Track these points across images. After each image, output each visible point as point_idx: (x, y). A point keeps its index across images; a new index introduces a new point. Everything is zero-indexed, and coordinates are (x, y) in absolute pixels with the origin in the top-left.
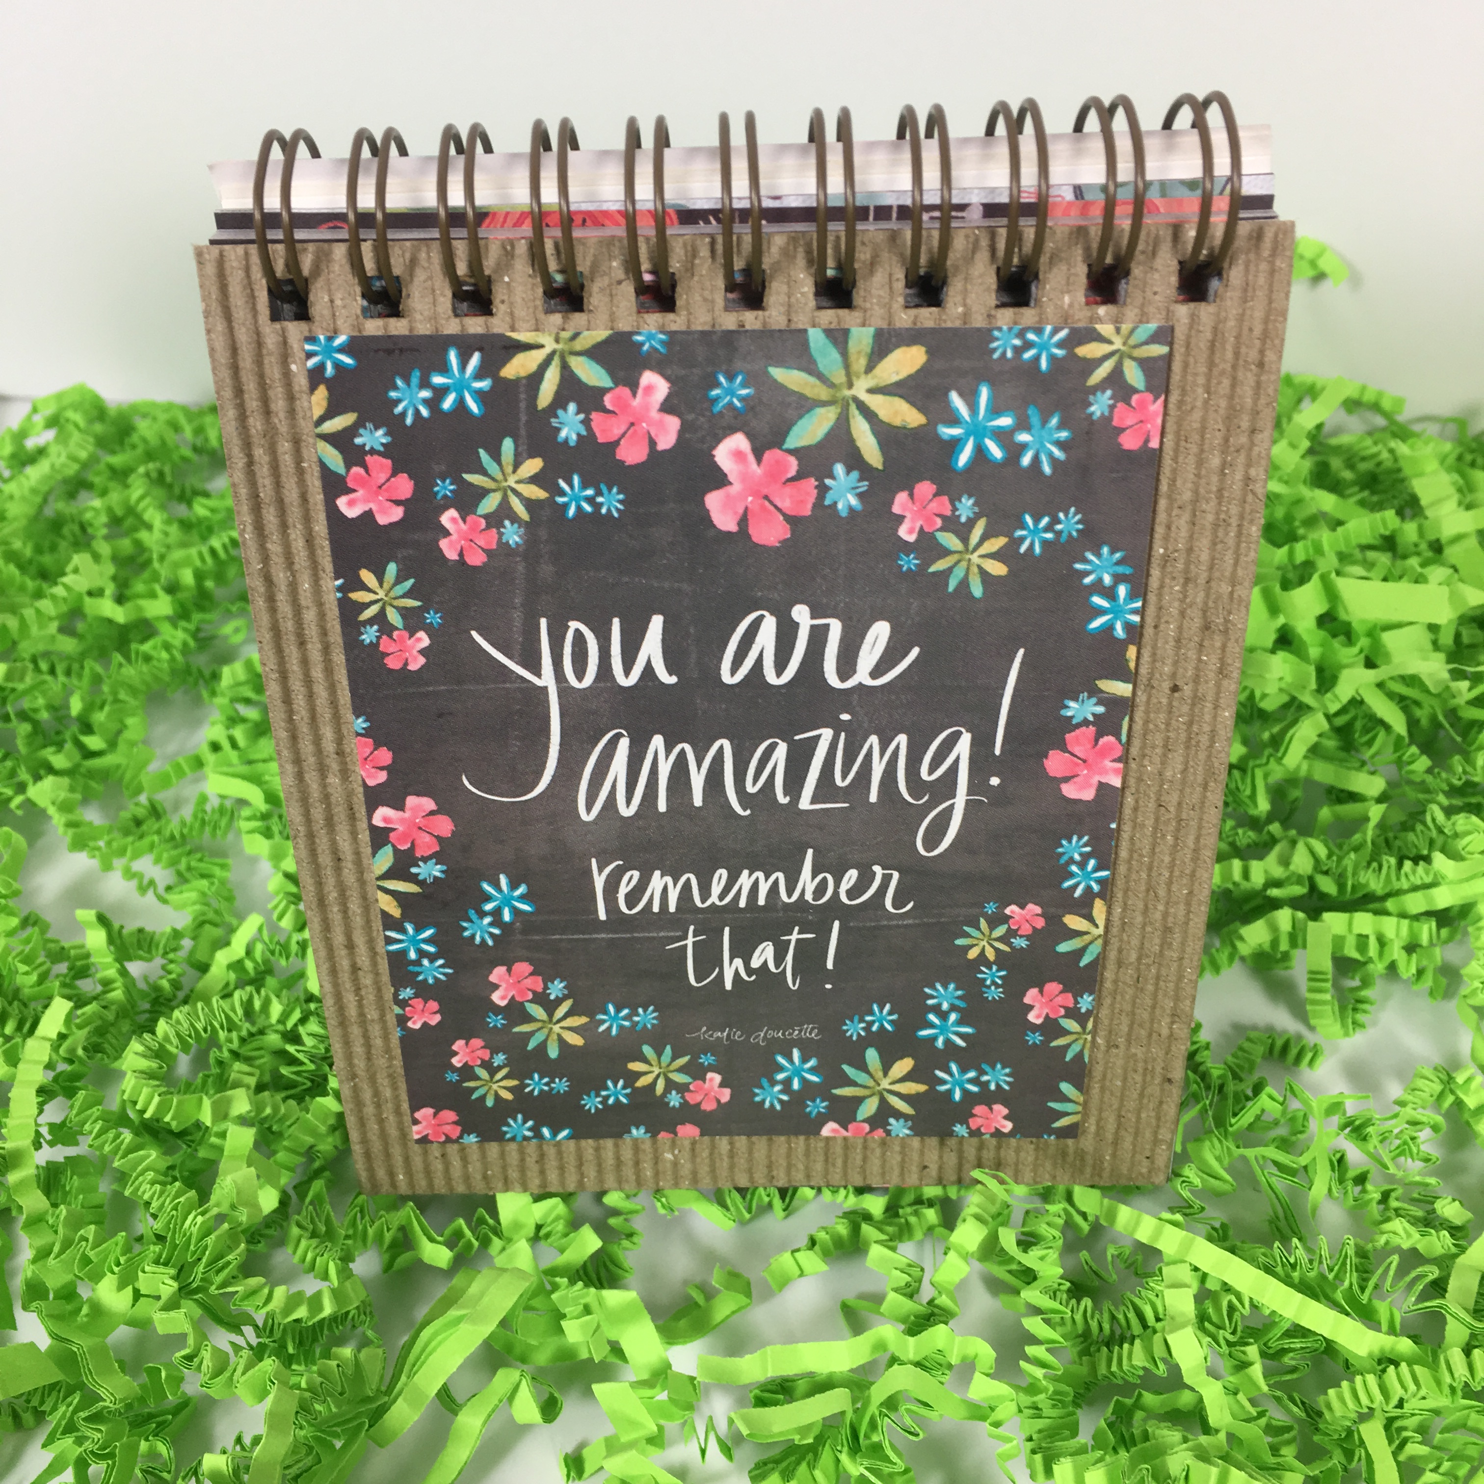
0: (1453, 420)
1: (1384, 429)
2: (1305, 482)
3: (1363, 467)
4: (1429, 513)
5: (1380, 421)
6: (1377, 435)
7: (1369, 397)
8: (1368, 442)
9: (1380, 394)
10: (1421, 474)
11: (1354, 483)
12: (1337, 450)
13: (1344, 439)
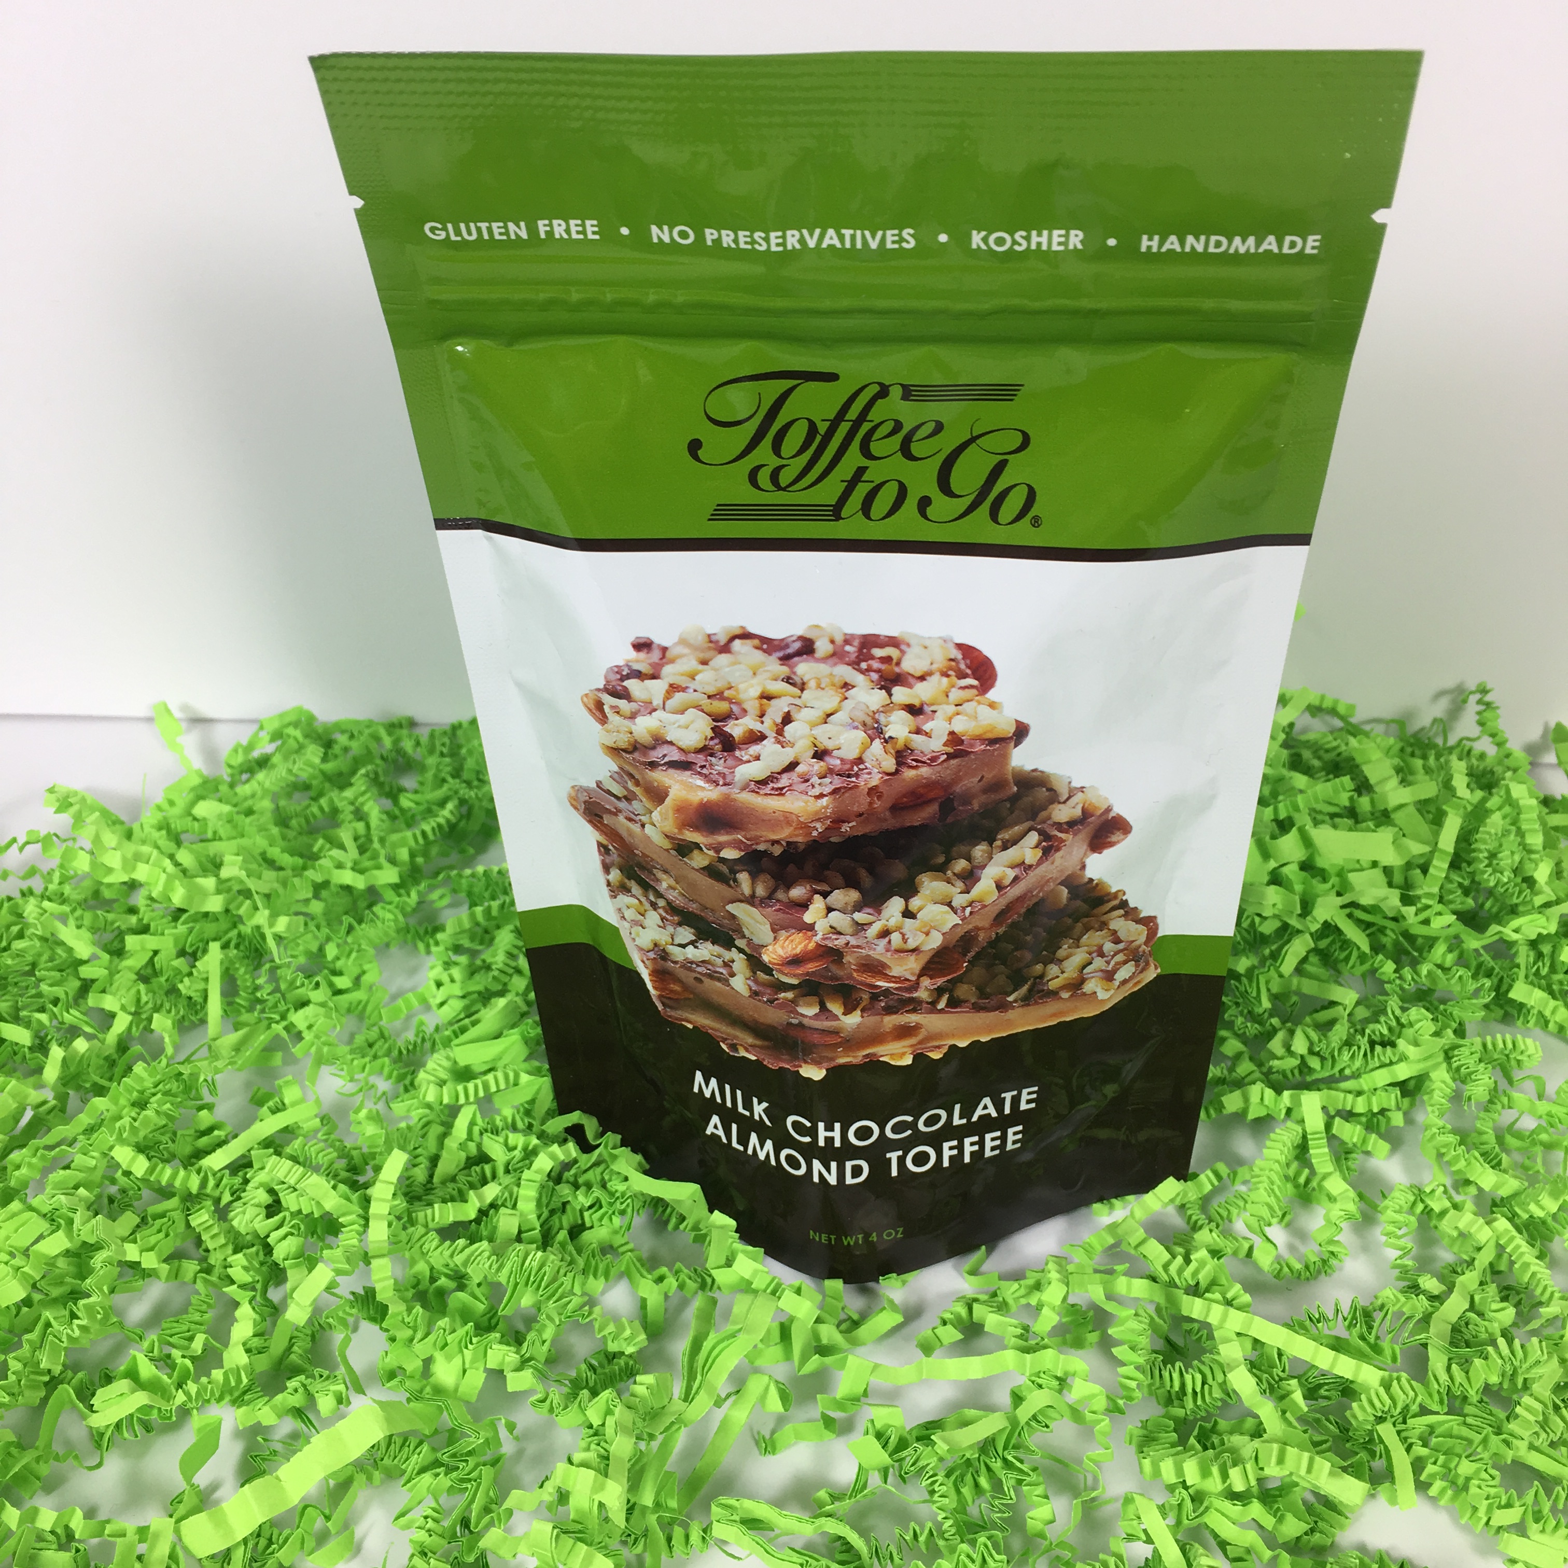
0: (1393, 721)
1: (1341, 729)
2: (1284, 766)
3: (1328, 757)
4: (1377, 789)
5: (1338, 723)
6: (1336, 734)
7: (1327, 704)
8: (1330, 738)
9: (1336, 702)
10: (1368, 762)
11: (1322, 769)
12: (1307, 744)
13: (1311, 736)
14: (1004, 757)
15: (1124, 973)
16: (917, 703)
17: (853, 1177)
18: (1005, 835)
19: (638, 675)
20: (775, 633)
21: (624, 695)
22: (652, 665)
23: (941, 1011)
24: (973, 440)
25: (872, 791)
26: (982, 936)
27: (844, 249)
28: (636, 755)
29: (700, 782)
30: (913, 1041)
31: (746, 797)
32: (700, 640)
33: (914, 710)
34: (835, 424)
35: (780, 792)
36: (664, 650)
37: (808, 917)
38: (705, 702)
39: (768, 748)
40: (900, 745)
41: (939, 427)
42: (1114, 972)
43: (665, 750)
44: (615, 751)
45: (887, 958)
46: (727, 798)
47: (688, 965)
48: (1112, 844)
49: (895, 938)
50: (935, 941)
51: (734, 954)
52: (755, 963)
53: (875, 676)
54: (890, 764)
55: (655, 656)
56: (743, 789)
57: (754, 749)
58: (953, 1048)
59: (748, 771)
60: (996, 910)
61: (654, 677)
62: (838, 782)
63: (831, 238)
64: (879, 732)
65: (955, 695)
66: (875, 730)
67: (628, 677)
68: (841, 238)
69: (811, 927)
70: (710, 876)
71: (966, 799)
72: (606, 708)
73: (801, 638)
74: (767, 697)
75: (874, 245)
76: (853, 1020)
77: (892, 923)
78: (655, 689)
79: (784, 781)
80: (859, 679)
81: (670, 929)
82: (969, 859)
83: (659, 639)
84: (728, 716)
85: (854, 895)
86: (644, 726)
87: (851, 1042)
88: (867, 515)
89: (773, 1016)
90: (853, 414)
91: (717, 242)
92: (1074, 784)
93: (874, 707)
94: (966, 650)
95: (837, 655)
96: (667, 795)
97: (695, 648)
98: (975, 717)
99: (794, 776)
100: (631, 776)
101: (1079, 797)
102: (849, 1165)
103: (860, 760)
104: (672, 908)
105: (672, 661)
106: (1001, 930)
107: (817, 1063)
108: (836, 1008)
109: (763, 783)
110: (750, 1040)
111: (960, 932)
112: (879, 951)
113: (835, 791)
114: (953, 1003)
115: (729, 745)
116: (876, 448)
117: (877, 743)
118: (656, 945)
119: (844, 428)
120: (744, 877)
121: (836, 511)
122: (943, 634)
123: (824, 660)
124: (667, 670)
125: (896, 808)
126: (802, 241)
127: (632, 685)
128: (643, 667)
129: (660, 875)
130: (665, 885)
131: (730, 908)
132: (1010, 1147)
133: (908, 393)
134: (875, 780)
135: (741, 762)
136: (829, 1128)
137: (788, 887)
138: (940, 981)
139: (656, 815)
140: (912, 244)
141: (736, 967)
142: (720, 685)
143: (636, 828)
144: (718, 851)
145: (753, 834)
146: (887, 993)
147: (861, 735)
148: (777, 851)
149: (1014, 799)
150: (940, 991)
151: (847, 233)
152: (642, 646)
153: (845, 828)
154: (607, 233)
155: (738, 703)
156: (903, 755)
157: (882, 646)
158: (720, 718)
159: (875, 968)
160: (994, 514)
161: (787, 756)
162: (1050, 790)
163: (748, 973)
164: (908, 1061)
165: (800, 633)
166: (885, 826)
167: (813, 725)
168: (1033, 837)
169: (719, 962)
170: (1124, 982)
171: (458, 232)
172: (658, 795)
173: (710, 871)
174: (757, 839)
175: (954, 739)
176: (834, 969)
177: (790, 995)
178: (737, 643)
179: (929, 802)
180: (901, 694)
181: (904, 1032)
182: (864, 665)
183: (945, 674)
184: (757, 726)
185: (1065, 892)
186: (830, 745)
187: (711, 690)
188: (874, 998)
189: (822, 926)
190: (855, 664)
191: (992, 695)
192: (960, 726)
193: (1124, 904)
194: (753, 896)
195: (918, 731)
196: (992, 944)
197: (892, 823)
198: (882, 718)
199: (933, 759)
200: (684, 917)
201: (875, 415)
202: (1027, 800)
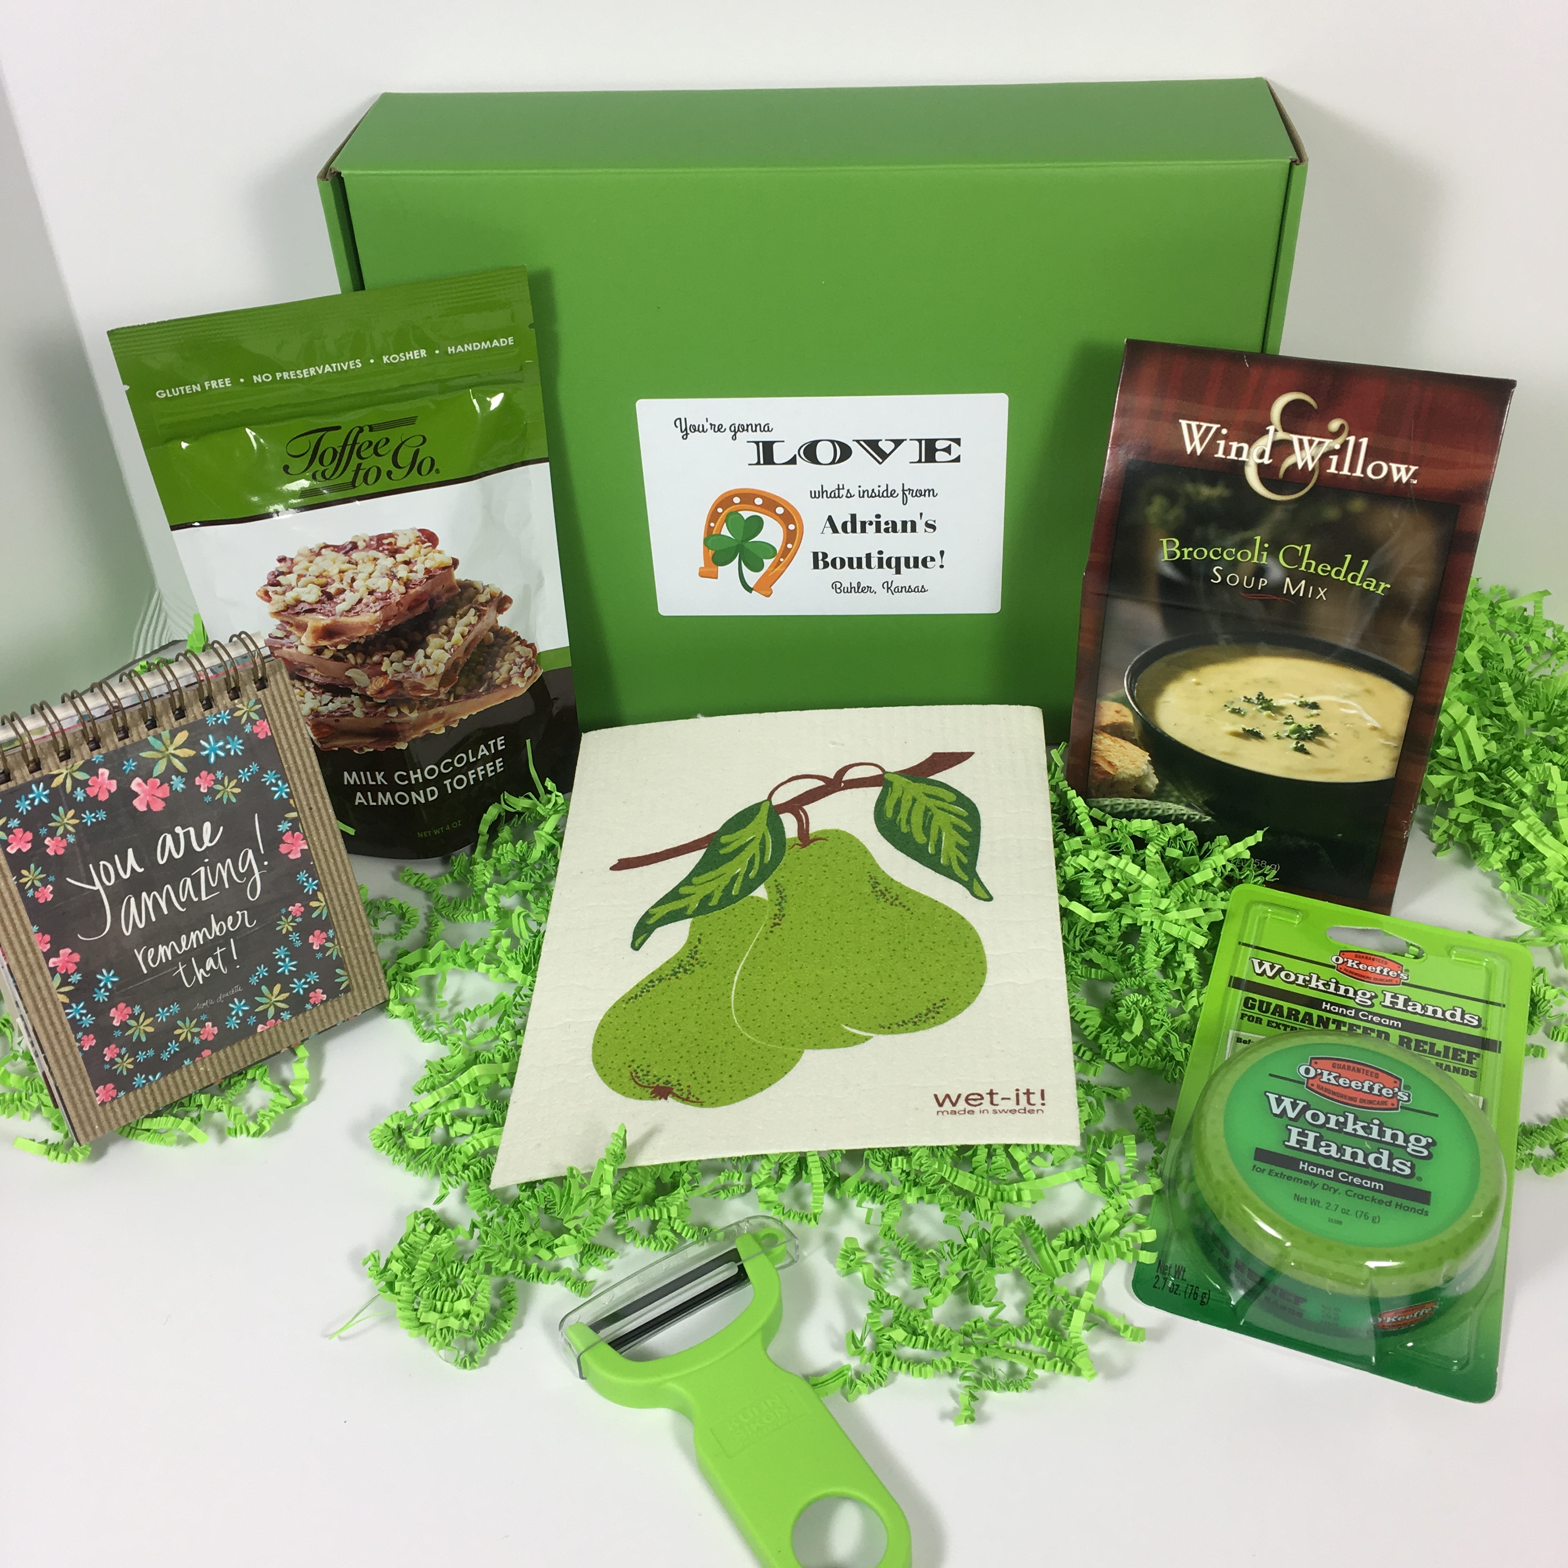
14: (451, 575)
15: (528, 672)
16: (407, 559)
17: (432, 796)
18: (460, 612)
19: (283, 573)
20: (339, 543)
21: (278, 584)
22: (289, 568)
23: (452, 703)
24: (403, 443)
25: (398, 603)
26: (461, 662)
27: (333, 372)
28: (289, 611)
29: (321, 617)
30: (443, 720)
31: (343, 619)
32: (307, 552)
33: (407, 563)
34: (344, 447)
35: (358, 614)
36: (292, 560)
37: (383, 669)
38: (315, 580)
39: (348, 595)
40: (405, 579)
41: (388, 440)
42: (523, 672)
43: (302, 605)
44: (277, 614)
45: (423, 681)
46: (334, 621)
47: (330, 714)
48: (506, 609)
49: (424, 669)
50: (442, 668)
51: (353, 697)
52: (364, 697)
53: (386, 552)
54: (403, 589)
55: (289, 563)
56: (341, 615)
57: (342, 597)
58: (461, 719)
59: (341, 607)
60: (464, 648)
61: (290, 573)
62: (382, 603)
63: (328, 368)
64: (395, 576)
65: (423, 551)
66: (392, 576)
67: (278, 575)
68: (332, 368)
69: (386, 673)
70: (335, 660)
71: (439, 597)
72: (270, 593)
73: (351, 542)
74: (342, 572)
75: (345, 368)
76: (415, 715)
77: (421, 663)
78: (291, 579)
79: (358, 608)
80: (380, 555)
81: (319, 698)
82: (446, 625)
83: (288, 556)
84: (326, 585)
85: (401, 653)
86: (290, 596)
87: (416, 726)
88: (366, 483)
89: (378, 722)
90: (350, 441)
91: (282, 378)
92: (485, 584)
93: (390, 566)
94: (422, 531)
95: (368, 547)
96: (307, 626)
97: (306, 556)
98: (434, 559)
99: (362, 605)
100: (288, 623)
101: (487, 590)
102: (428, 790)
103: (389, 591)
104: (318, 686)
105: (297, 564)
106: (468, 657)
107: (404, 740)
108: (405, 711)
109: (349, 611)
110: (368, 741)
111: (451, 661)
112: (418, 678)
113: (382, 608)
114: (457, 697)
115: (330, 597)
116: (363, 454)
117: (395, 581)
118: (312, 710)
119: (348, 448)
120: (350, 656)
121: (353, 484)
122: (412, 527)
123: (363, 550)
124: (295, 569)
125: (410, 609)
126: (316, 371)
127: (281, 579)
128: (284, 570)
129: (310, 670)
130: (312, 675)
131: (347, 673)
132: (499, 770)
133: (371, 428)
134: (398, 598)
135: (337, 604)
136: (415, 773)
137: (371, 657)
138: (448, 688)
139: (303, 639)
140: (360, 365)
141: (355, 705)
142: (320, 571)
143: (293, 650)
144: (336, 647)
145: (349, 635)
146: (427, 698)
147: (387, 580)
148: (362, 641)
149: (461, 594)
150: (449, 693)
151: (334, 365)
152: (282, 560)
153: (390, 623)
154: (235, 382)
155: (330, 578)
156: (407, 584)
157: (386, 538)
158: (323, 586)
159: (419, 687)
160: (420, 472)
161: (357, 597)
162: (475, 588)
163: (361, 705)
164: (443, 731)
165: (350, 540)
166: (407, 618)
167: (365, 580)
168: (472, 611)
169: (346, 705)
170: (529, 678)
171: (171, 393)
172: (302, 627)
173: (335, 658)
174: (352, 638)
175: (427, 571)
176: (400, 691)
177: (383, 708)
178: (323, 551)
179: (423, 602)
180: (400, 557)
181: (438, 717)
182: (381, 549)
183: (416, 544)
184: (341, 586)
185: (492, 634)
186: (374, 587)
187: (317, 574)
188: (421, 702)
189: (390, 671)
190: (377, 549)
191: (438, 548)
192: (429, 564)
193: (519, 638)
194: (356, 663)
195: (411, 571)
196: (466, 664)
197: (410, 616)
198: (394, 570)
199: (421, 582)
200: (324, 688)
201: (360, 440)
202: (466, 594)
